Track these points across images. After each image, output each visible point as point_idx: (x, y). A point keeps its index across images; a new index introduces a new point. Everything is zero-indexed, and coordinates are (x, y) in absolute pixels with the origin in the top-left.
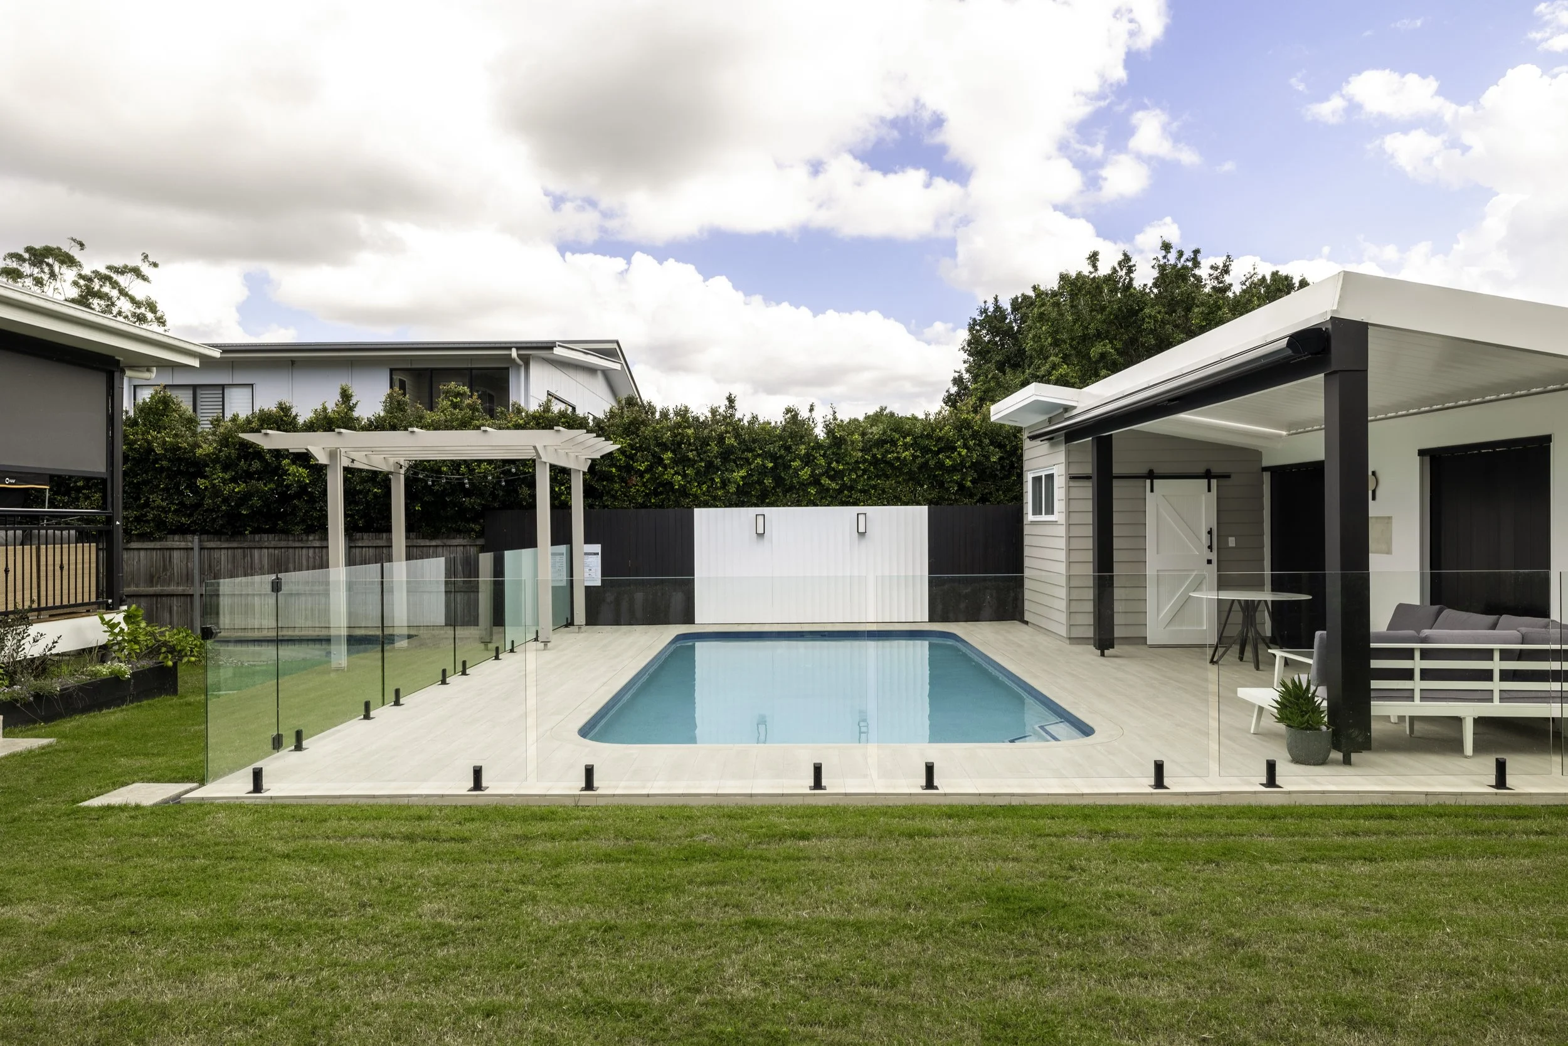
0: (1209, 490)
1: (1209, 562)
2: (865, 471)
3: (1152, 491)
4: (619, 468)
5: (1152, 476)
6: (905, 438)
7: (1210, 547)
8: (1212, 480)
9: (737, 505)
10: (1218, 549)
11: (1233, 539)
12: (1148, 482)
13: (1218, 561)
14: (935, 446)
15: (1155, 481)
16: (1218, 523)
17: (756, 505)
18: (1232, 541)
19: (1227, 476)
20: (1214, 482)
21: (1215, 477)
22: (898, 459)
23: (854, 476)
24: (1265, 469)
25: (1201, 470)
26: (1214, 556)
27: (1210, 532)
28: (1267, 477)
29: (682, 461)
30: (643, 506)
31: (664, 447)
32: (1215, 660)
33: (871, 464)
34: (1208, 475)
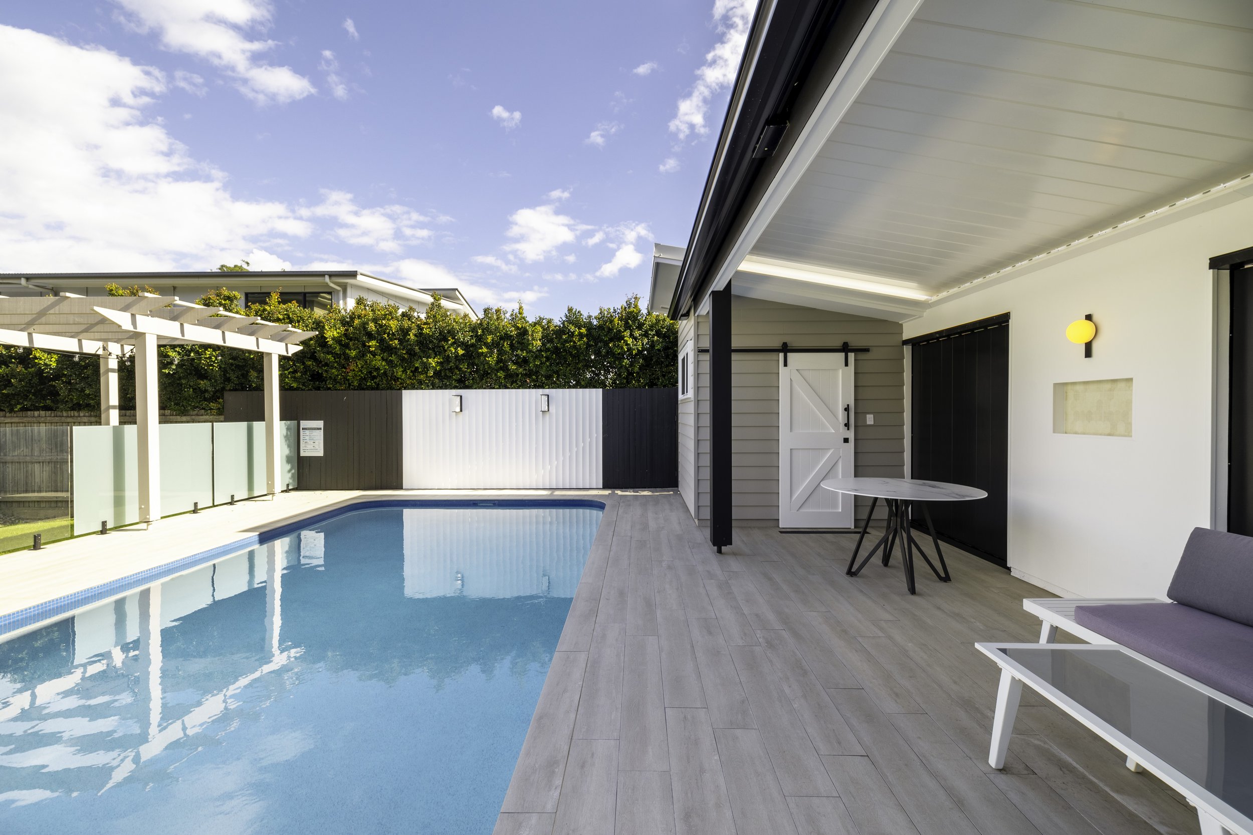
0: (846, 365)
1: (846, 440)
2: (548, 358)
3: (785, 365)
4: (336, 355)
5: (786, 349)
6: (579, 329)
7: (847, 425)
8: (849, 354)
9: (441, 388)
10: (855, 426)
11: (872, 416)
12: (781, 355)
13: (855, 440)
14: (605, 336)
15: (789, 355)
16: (855, 400)
17: (456, 388)
18: (870, 419)
19: (866, 350)
20: (851, 356)
21: (852, 351)
22: (574, 347)
23: (538, 363)
24: (906, 342)
25: (838, 344)
26: (851, 435)
27: (847, 409)
28: (907, 351)
29: (385, 348)
30: (360, 388)
31: (370, 336)
32: (853, 570)
33: (553, 353)
34: (845, 349)
